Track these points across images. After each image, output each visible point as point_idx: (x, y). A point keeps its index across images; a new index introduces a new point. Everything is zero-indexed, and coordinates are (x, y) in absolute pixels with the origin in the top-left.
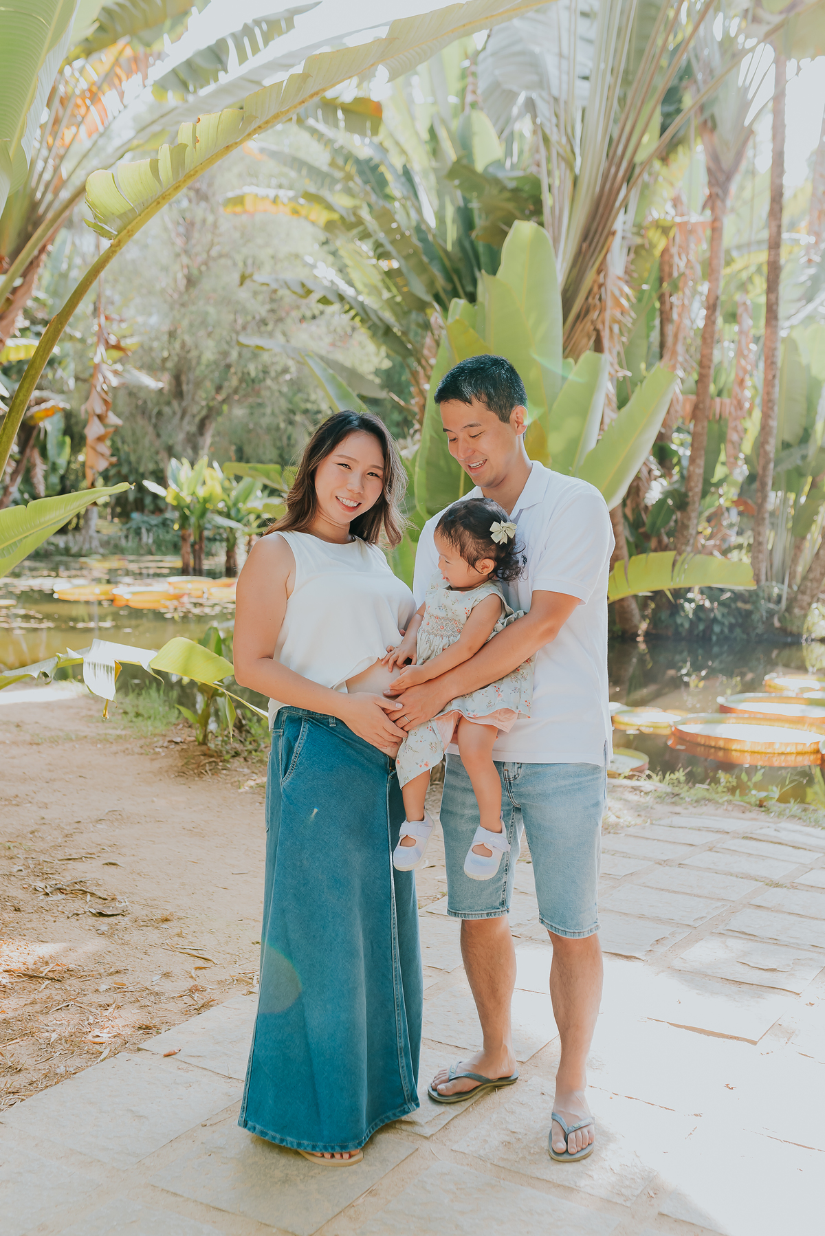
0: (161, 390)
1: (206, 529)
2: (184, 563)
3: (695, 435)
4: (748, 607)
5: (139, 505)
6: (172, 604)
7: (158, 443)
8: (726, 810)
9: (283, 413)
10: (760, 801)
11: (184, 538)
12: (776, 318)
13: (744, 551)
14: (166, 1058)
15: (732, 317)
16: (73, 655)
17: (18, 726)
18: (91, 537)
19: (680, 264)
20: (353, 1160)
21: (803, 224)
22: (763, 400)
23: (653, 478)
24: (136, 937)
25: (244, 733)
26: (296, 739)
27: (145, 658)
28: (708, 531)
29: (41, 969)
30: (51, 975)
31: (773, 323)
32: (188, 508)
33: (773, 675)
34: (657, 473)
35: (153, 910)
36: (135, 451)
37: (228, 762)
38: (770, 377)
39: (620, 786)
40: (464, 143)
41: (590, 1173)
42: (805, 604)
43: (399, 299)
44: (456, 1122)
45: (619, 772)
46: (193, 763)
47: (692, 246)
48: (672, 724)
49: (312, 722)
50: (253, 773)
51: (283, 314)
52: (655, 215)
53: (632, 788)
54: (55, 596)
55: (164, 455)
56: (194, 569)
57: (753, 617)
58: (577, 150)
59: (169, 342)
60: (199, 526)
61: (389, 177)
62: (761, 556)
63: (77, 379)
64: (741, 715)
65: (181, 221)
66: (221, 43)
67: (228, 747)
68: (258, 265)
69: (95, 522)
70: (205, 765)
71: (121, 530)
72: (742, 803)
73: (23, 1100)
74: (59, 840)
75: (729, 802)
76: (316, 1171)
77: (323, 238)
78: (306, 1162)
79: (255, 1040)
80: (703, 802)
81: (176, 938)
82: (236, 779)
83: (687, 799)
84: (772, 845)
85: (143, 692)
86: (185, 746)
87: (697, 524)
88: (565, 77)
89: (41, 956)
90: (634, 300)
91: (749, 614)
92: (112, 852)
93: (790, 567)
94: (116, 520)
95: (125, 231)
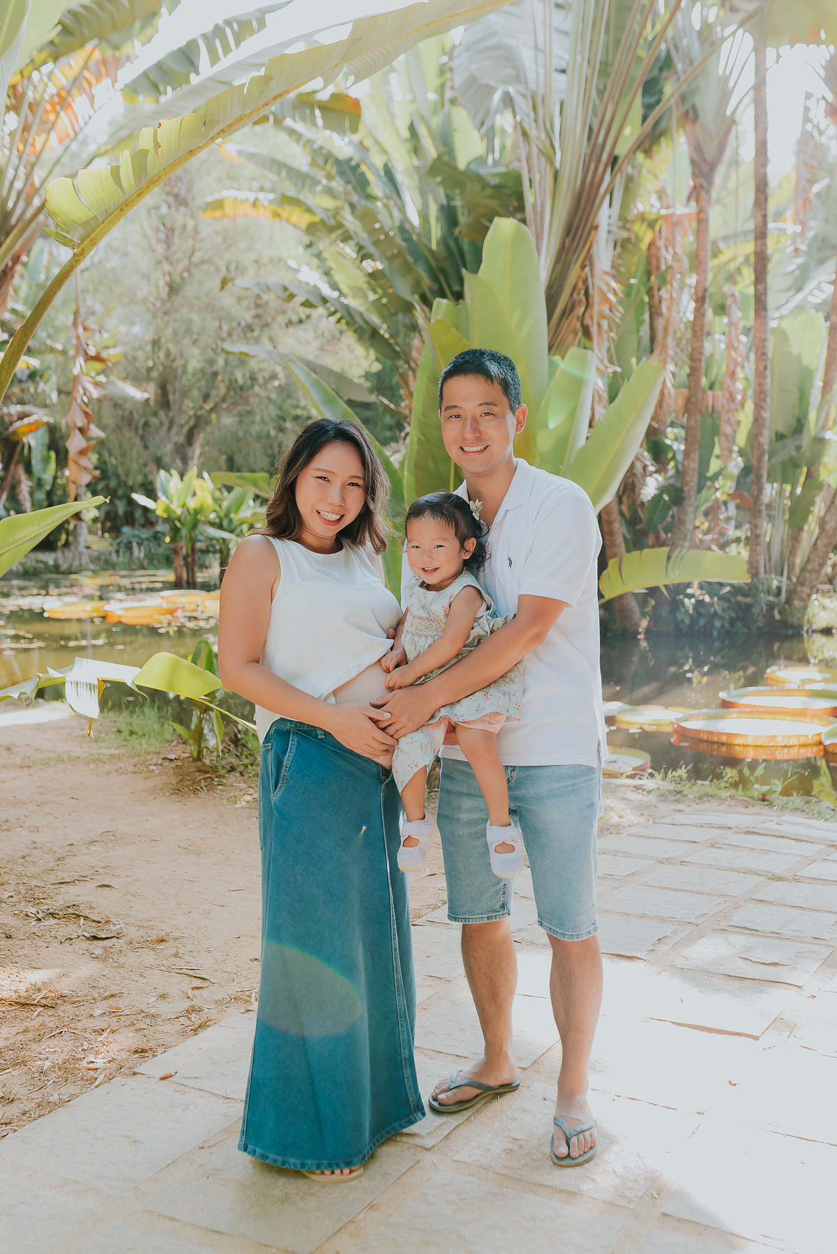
0: (147, 401)
1: (199, 541)
2: (176, 577)
3: (687, 429)
4: (748, 600)
5: (129, 519)
6: (165, 619)
7: (145, 455)
8: (729, 805)
9: (272, 420)
10: (763, 795)
11: (176, 551)
12: (765, 309)
13: (742, 544)
14: (163, 1081)
15: (722, 309)
16: (54, 674)
17: (8, 749)
18: (80, 554)
19: (667, 256)
20: (354, 1175)
21: (789, 213)
22: (755, 391)
23: (648, 474)
24: (131, 959)
25: (240, 747)
26: (285, 752)
27: (128, 675)
28: (706, 525)
29: (34, 996)
30: (43, 1002)
31: (763, 313)
32: (179, 519)
33: (774, 668)
34: (652, 468)
35: (149, 931)
36: (122, 464)
37: (224, 777)
38: (761, 368)
39: (623, 786)
40: (445, 140)
41: (593, 1177)
42: (804, 595)
43: (384, 301)
44: (457, 1132)
45: (622, 771)
46: (188, 780)
47: (679, 238)
48: (674, 721)
49: (301, 735)
50: (250, 787)
51: (269, 320)
52: (641, 207)
53: (635, 787)
54: (46, 615)
55: (152, 466)
56: (188, 582)
57: (753, 610)
58: (557, 145)
59: (154, 352)
60: (191, 538)
61: (370, 176)
62: (759, 549)
63: (60, 392)
64: (743, 710)
65: (161, 227)
66: (193, 45)
67: (223, 762)
68: (241, 270)
69: (85, 537)
70: (200, 781)
71: (111, 545)
72: (745, 798)
73: (15, 1131)
74: (51, 864)
75: (732, 797)
76: (316, 1188)
77: (307, 240)
78: (305, 1180)
79: (254, 1062)
80: (705, 799)
81: (173, 959)
82: (232, 795)
83: (690, 796)
84: (774, 839)
85: (137, 709)
86: (179, 764)
87: (695, 518)
88: (541, 71)
89: (33, 983)
90: (621, 295)
91: (749, 607)
92: (105, 874)
93: (789, 559)
94: (106, 535)
95: (89, 240)
